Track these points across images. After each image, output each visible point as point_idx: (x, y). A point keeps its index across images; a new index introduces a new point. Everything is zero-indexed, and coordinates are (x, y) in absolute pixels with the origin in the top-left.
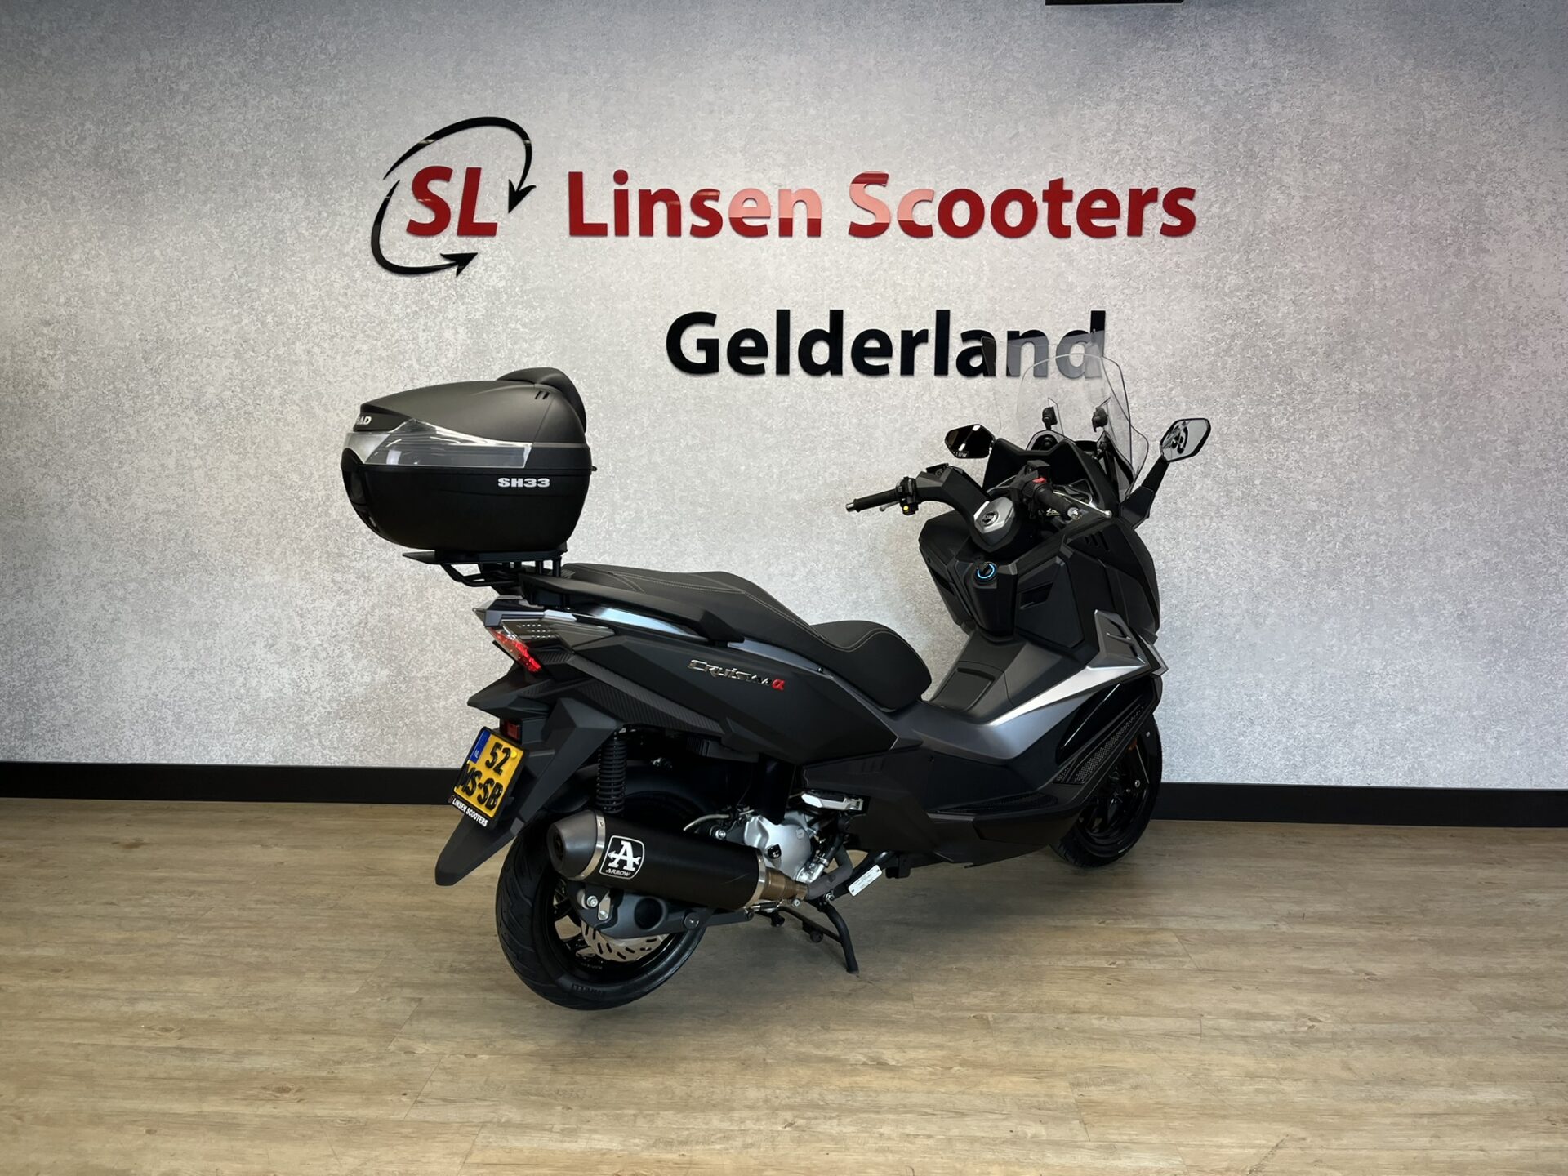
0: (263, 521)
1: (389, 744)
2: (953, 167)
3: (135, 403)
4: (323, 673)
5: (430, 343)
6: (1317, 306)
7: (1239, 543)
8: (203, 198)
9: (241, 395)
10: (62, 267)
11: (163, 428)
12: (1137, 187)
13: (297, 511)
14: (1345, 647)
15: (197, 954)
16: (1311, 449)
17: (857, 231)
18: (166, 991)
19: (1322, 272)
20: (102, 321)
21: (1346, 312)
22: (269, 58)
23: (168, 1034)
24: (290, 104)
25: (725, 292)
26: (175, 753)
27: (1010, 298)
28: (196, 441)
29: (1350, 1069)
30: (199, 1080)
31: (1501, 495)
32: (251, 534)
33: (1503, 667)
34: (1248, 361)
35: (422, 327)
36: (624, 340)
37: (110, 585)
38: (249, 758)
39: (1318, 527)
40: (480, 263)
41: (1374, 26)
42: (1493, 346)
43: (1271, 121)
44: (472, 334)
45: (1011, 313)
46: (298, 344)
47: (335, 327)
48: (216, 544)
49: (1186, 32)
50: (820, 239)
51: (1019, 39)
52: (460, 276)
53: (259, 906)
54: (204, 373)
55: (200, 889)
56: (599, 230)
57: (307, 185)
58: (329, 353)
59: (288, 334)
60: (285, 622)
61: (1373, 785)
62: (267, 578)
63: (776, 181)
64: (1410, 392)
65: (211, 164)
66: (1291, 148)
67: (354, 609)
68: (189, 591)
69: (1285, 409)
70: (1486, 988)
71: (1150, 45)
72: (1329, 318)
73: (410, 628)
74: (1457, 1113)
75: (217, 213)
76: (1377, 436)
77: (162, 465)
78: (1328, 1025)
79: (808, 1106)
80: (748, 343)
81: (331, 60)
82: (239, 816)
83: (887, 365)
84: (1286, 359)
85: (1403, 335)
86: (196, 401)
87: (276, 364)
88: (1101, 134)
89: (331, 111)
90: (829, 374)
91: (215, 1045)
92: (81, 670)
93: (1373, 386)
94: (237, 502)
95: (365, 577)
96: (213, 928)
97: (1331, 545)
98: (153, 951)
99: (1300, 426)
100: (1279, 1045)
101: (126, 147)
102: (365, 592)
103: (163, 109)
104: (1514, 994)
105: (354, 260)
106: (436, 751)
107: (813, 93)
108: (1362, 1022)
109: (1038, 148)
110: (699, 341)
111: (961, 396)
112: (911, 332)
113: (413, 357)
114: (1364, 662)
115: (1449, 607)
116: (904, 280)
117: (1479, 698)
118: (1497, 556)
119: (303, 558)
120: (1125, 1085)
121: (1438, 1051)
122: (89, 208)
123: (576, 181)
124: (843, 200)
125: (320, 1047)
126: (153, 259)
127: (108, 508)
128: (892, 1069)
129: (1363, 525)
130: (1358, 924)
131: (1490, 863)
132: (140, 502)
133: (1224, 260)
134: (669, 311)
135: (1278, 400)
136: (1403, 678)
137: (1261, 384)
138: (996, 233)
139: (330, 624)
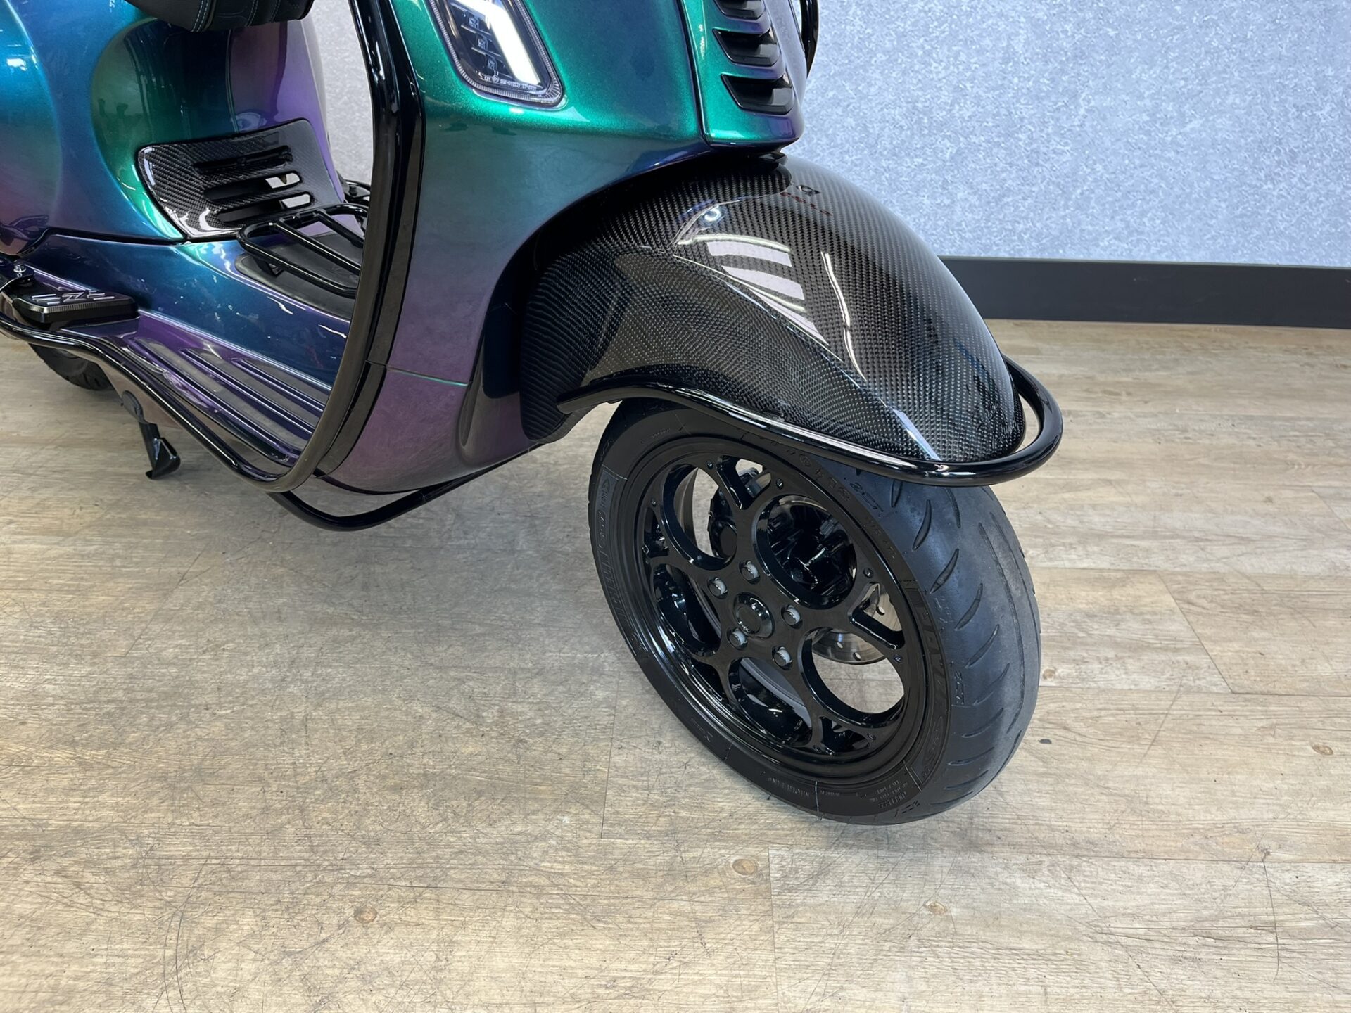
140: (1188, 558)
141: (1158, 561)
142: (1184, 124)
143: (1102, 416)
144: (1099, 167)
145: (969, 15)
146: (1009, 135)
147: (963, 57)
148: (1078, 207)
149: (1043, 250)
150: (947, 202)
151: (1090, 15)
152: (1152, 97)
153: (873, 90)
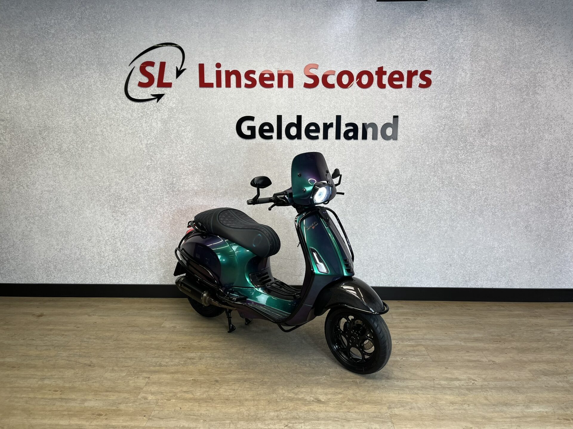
0: (86, 194)
1: (134, 276)
2: (342, 62)
3: (36, 150)
4: (109, 250)
5: (147, 128)
6: (475, 114)
7: (447, 200)
8: (60, 73)
9: (76, 147)
10: (8, 99)
11: (47, 159)
12: (410, 70)
13: (98, 190)
14: (484, 238)
15: (65, 360)
16: (473, 166)
17: (307, 86)
18: (55, 375)
19: (478, 102)
20: (24, 119)
21: (486, 116)
22: (85, 20)
23: (56, 393)
24: (93, 37)
25: (257, 108)
26: (55, 280)
27: (363, 111)
28: (60, 164)
29: (487, 400)
30: (68, 411)
31: (542, 183)
32: (81, 198)
33: (542, 245)
34: (450, 134)
35: (144, 122)
36: (220, 126)
37: (29, 218)
38: (82, 281)
39: (475, 195)
40: (166, 97)
41: (498, 10)
42: (539, 128)
43: (460, 45)
44: (163, 124)
45: (364, 116)
46: (97, 128)
47: (111, 121)
48: (68, 203)
49: (429, 12)
50: (293, 89)
51: (367, 14)
52: (158, 103)
53: (89, 340)
54: (62, 139)
55: (66, 333)
56: (210, 85)
57: (100, 68)
58: (110, 131)
59: (94, 124)
60: (95, 231)
61: (494, 287)
62: (88, 215)
63: (277, 67)
64: (509, 145)
65: (63, 60)
66: (467, 55)
67: (120, 226)
68: (58, 220)
69: (464, 152)
70: (535, 367)
71: (415, 17)
72: (480, 118)
73: (141, 233)
74: (525, 417)
75: (66, 79)
76: (497, 162)
77: (47, 173)
78: (479, 383)
79: (293, 418)
80: (266, 128)
81: (108, 21)
82: (79, 303)
83: (318, 136)
84: (464, 133)
85: (507, 125)
86: (59, 149)
87: (89, 135)
88: (397, 50)
89: (108, 40)
90: (296, 139)
91: (74, 396)
92: (19, 250)
93: (495, 143)
94: (76, 187)
95: (124, 214)
96: (71, 349)
97: (480, 201)
98: (49, 359)
99: (469, 158)
100: (462, 391)
101: (32, 54)
102: (125, 220)
103: (45, 39)
104: (545, 369)
105: (118, 96)
106: (152, 278)
107: (290, 34)
108: (492, 381)
109: (373, 55)
110: (248, 127)
111: (346, 147)
112: (327, 123)
113: (141, 133)
114: (491, 244)
115: (522, 223)
116: (324, 104)
117: (532, 256)
118: (540, 205)
119: (101, 207)
120: (408, 408)
121: (519, 392)
122: (18, 77)
123: (201, 67)
124: (301, 74)
125: (113, 397)
126: (42, 96)
127: (27, 189)
128: (323, 403)
129: (492, 193)
130: (489, 342)
131: (536, 317)
132: (39, 187)
133: (442, 97)
134: (237, 116)
135: (461, 148)
136: (506, 249)
137: (455, 142)
138: (358, 86)
139: (112, 232)
140: (428, 343)
141: (423, 343)
142: (426, 260)
143: (415, 319)
144: (410, 268)
145: (379, 240)
146: (391, 262)
147: (379, 247)
148: (408, 276)
149: (401, 285)
150: (380, 275)
151: (403, 240)
152: (418, 254)
153: (361, 254)
